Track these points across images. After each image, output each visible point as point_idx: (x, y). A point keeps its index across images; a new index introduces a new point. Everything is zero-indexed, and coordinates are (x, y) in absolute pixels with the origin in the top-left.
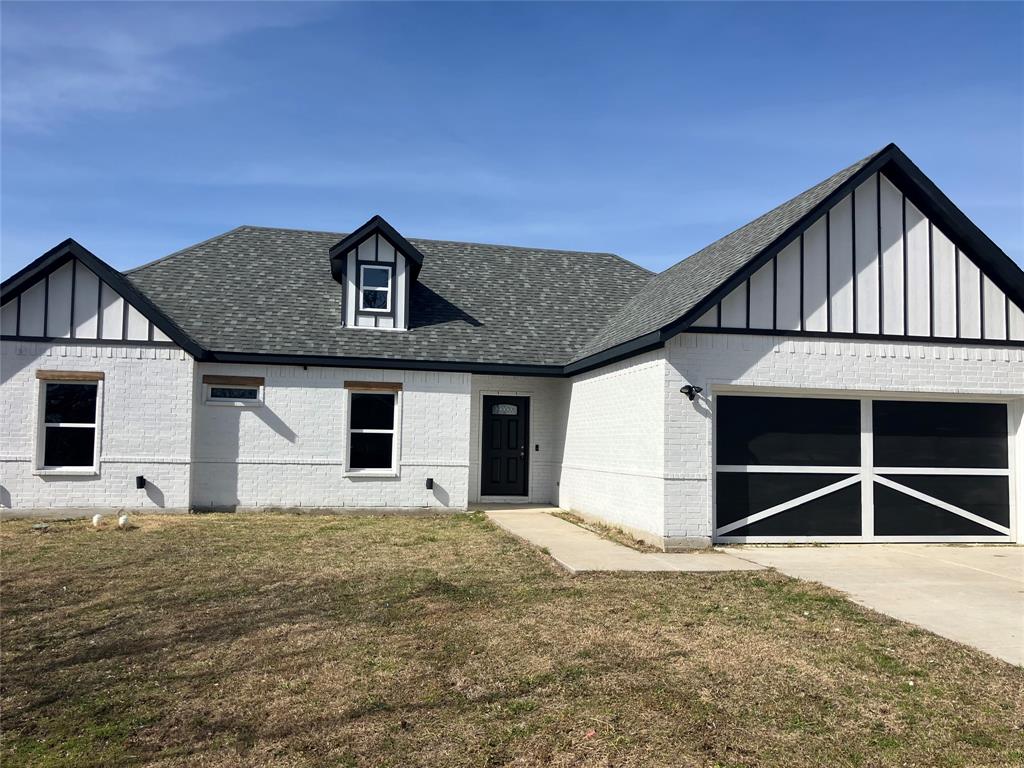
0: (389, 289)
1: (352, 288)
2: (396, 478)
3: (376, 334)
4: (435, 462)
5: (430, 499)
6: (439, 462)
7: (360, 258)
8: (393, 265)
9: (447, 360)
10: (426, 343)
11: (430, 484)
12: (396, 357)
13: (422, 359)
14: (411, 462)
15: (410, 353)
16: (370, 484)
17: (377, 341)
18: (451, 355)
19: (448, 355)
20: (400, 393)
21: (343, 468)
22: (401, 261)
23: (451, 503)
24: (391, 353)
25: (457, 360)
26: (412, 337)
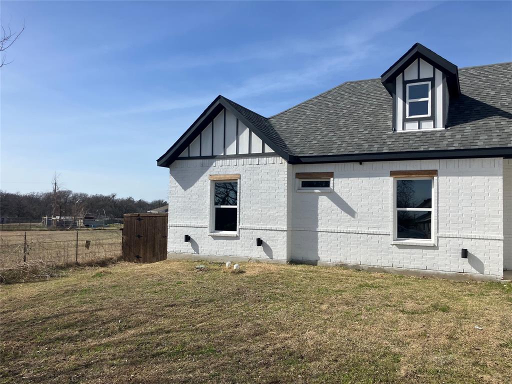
0: (429, 99)
1: (400, 102)
2: (435, 247)
3: (417, 134)
4: (469, 235)
5: (465, 266)
6: (473, 235)
7: (405, 80)
8: (432, 80)
9: (477, 147)
10: (460, 136)
11: (465, 254)
12: (430, 149)
13: (453, 148)
14: (448, 234)
15: (443, 146)
16: (414, 251)
17: (418, 139)
18: (482, 143)
19: (479, 144)
20: (435, 178)
21: (391, 237)
22: (439, 74)
23: (486, 271)
24: (427, 147)
25: (487, 147)
26: (448, 134)
